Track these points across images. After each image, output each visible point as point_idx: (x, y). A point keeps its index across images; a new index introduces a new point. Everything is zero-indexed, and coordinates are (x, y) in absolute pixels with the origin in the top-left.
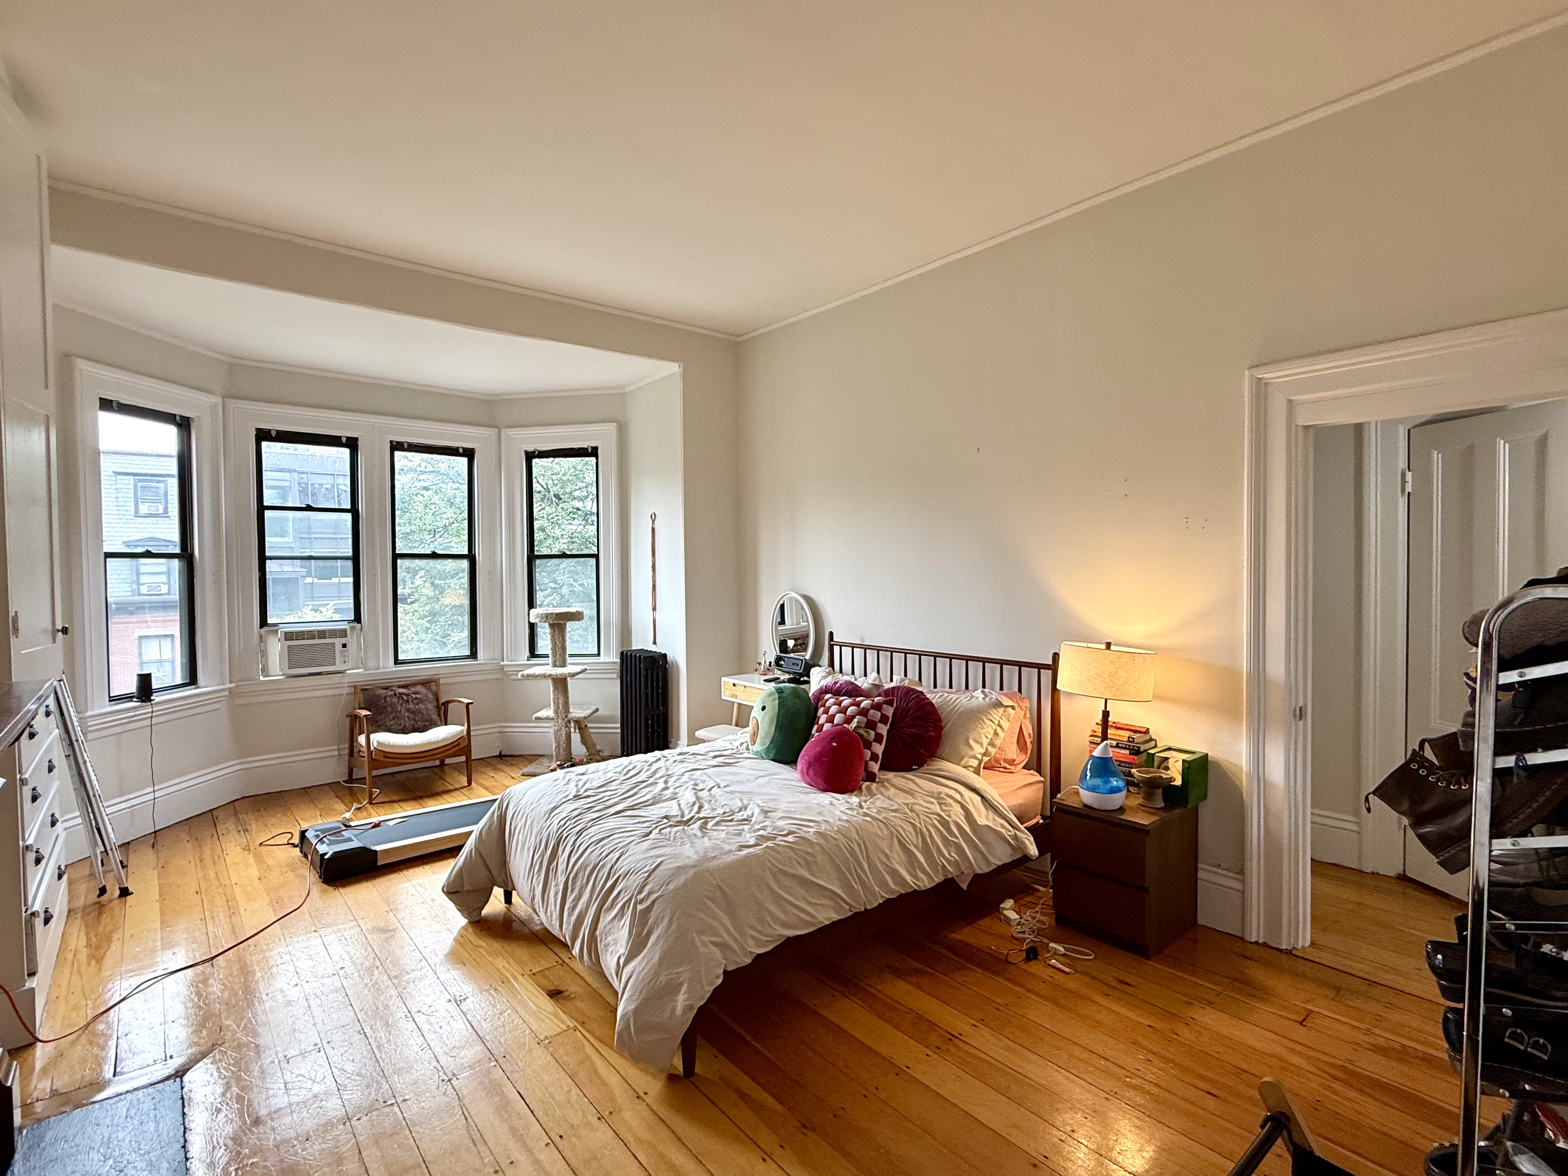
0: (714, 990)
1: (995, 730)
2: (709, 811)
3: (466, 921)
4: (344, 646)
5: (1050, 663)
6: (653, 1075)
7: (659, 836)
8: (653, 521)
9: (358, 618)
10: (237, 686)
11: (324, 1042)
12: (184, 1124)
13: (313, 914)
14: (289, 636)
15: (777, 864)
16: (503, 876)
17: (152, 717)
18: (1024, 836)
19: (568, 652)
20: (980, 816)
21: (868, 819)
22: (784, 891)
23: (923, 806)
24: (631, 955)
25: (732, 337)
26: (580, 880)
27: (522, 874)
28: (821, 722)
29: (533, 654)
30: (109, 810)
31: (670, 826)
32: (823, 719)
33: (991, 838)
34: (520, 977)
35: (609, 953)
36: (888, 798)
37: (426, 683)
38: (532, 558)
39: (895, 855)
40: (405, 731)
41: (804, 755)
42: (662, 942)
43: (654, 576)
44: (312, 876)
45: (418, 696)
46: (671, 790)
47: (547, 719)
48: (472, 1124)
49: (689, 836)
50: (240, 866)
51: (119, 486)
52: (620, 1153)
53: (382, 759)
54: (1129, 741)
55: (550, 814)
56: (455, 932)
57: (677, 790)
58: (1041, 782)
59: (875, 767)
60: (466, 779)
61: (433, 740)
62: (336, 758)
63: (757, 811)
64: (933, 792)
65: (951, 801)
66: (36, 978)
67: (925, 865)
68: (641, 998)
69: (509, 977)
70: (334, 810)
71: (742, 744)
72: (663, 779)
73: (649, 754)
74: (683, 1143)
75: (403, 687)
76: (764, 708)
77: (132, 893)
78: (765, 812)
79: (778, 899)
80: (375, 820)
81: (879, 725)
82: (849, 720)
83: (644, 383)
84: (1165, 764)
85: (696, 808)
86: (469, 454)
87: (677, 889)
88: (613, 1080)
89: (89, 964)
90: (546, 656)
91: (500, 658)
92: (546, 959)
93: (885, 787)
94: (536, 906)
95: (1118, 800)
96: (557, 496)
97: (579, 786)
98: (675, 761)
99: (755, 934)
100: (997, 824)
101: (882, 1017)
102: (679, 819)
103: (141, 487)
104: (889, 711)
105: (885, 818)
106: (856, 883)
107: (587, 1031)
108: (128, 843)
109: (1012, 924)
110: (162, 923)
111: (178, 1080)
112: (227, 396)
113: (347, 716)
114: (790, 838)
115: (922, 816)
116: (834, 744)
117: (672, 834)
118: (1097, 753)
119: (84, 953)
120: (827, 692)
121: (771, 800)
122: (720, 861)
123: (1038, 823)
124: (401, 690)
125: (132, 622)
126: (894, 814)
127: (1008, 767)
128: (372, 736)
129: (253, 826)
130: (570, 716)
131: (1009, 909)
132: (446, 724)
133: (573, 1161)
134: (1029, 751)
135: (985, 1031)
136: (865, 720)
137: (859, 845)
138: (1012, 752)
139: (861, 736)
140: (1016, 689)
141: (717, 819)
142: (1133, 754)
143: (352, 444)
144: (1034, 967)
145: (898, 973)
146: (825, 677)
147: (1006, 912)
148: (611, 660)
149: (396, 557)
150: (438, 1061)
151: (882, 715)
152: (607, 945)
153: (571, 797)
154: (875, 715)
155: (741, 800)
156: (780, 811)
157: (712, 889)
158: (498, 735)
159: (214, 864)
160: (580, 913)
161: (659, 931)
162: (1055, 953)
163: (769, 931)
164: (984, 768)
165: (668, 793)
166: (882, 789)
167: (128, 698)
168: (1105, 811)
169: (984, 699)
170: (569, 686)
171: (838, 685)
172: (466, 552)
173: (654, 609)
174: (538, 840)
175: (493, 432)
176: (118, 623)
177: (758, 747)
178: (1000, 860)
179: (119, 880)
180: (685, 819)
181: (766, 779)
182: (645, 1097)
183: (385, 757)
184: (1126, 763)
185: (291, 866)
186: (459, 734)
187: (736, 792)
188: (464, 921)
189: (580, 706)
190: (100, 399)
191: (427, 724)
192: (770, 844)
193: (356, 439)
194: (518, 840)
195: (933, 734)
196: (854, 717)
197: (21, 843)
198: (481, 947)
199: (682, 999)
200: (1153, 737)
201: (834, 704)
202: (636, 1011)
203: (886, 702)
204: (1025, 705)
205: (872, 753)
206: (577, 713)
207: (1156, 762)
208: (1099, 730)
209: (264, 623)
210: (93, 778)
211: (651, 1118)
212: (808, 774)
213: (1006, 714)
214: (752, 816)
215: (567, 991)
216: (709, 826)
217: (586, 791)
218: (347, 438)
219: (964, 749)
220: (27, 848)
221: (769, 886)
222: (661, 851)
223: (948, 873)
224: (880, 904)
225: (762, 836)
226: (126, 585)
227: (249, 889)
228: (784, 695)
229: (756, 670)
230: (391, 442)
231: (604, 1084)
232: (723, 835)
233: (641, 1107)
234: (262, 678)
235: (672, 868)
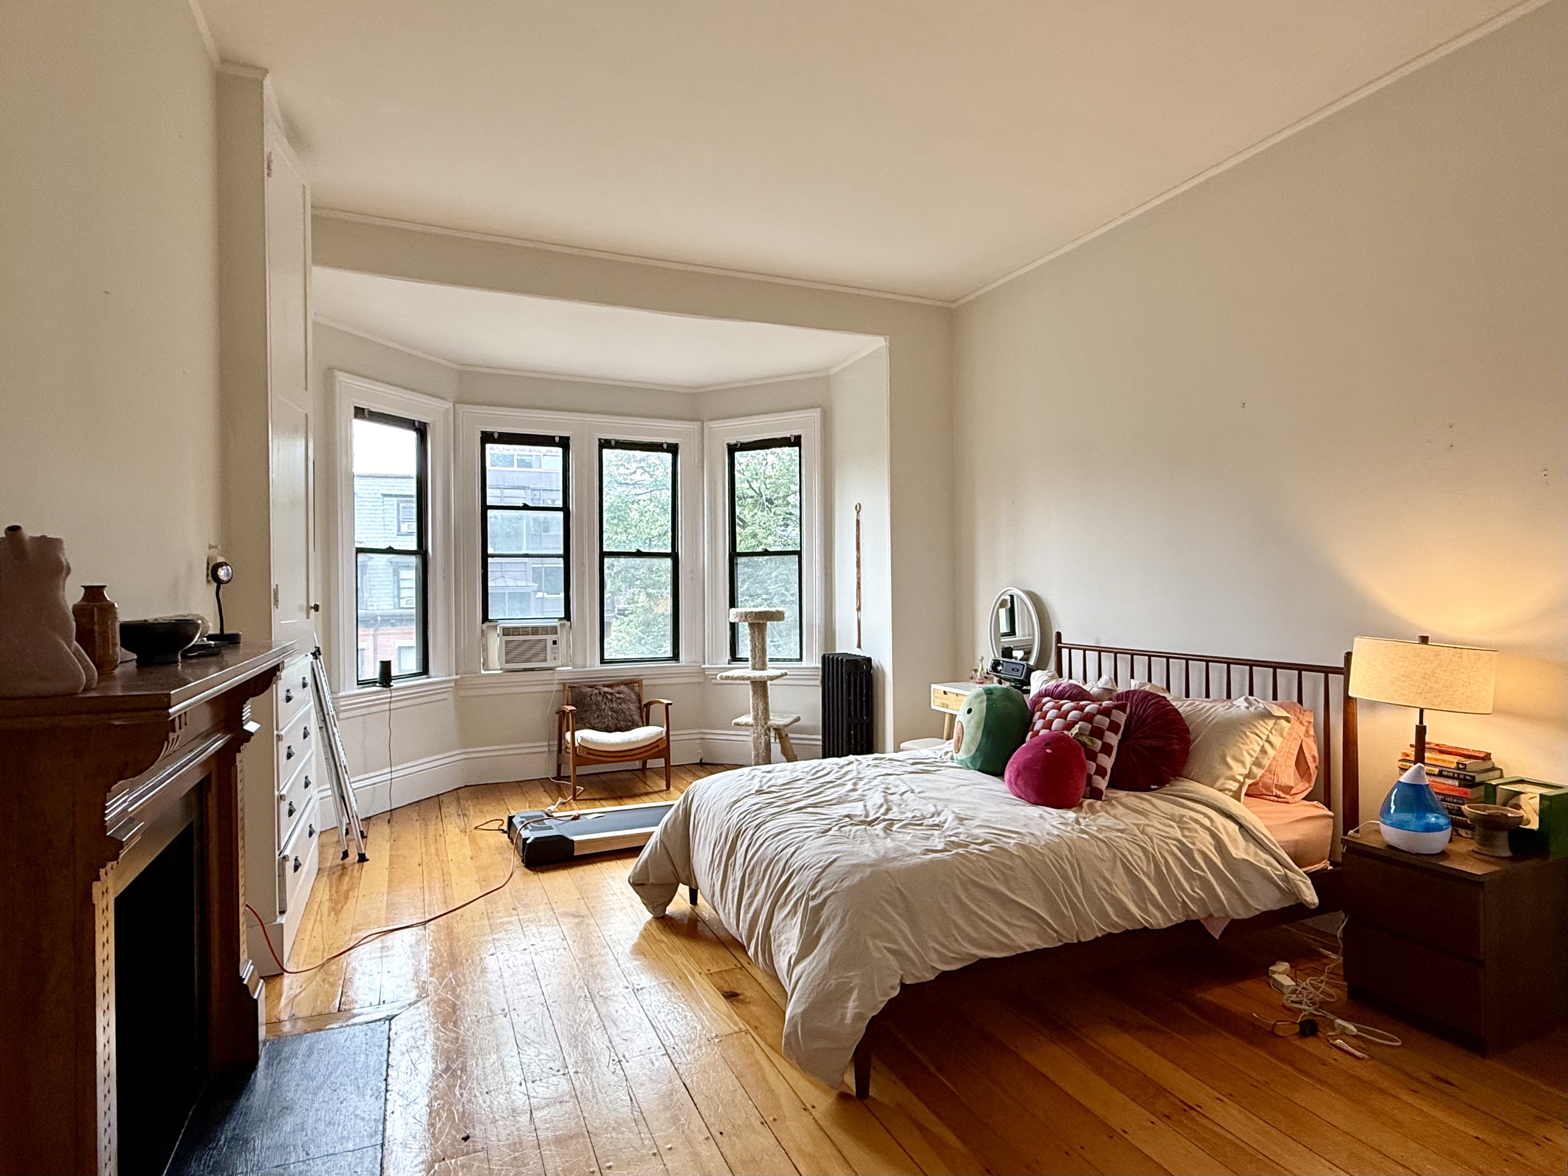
0: (890, 1001)
1: (1263, 747)
2: (896, 814)
3: (651, 916)
4: (555, 643)
5: (1342, 666)
6: (824, 1091)
7: (838, 833)
8: (858, 513)
9: (567, 617)
10: (462, 678)
11: (511, 1009)
12: (388, 1060)
13: (513, 893)
14: (506, 632)
15: (968, 874)
16: (688, 872)
17: (390, 702)
18: (1299, 878)
19: (768, 657)
20: (1237, 848)
21: (1085, 836)
22: (974, 903)
23: (1159, 829)
24: (802, 955)
25: (946, 305)
26: (757, 875)
27: (703, 870)
28: (1036, 728)
29: (734, 658)
30: (354, 786)
31: (852, 824)
32: (1039, 724)
33: (1250, 875)
34: (697, 975)
35: (781, 953)
36: (1115, 817)
37: (629, 683)
38: (734, 555)
39: (1118, 882)
40: (608, 730)
41: (1012, 763)
42: (832, 943)
43: (859, 572)
44: (516, 859)
45: (621, 696)
46: (860, 792)
47: (746, 725)
48: (636, 1105)
49: (870, 836)
50: (457, 844)
51: (386, 507)
52: (780, 1159)
53: (584, 755)
54: (1459, 769)
55: (731, 807)
56: (641, 928)
57: (865, 793)
58: (1329, 817)
59: (1102, 783)
60: (665, 783)
61: (634, 739)
62: (546, 755)
63: (951, 817)
64: (1173, 815)
65: (1197, 827)
66: (285, 916)
67: (1158, 897)
68: (810, 1000)
69: (687, 974)
70: (542, 803)
71: (947, 753)
72: (854, 781)
73: (843, 758)
74: (848, 1163)
75: (608, 686)
76: (970, 711)
77: (368, 860)
78: (961, 820)
79: (968, 913)
80: (574, 813)
81: (1107, 733)
82: (1069, 726)
83: (849, 362)
84: (1513, 801)
85: (883, 810)
86: (673, 449)
87: (851, 888)
88: (781, 1088)
89: (329, 916)
90: (747, 660)
91: (701, 660)
92: (724, 961)
93: (1113, 805)
94: (716, 904)
95: (1439, 840)
96: (770, 501)
97: (764, 782)
98: (868, 766)
99: (937, 947)
100: (1261, 859)
101: (1097, 1070)
102: (862, 818)
103: (403, 507)
104: (1121, 718)
105: (1106, 837)
106: (1066, 908)
107: (759, 1035)
108: (370, 818)
109: (1285, 990)
110: (389, 887)
111: (387, 1022)
112: (456, 402)
113: (557, 713)
114: (986, 848)
115: (1155, 840)
116: (1048, 751)
117: (852, 833)
118: (1405, 778)
119: (327, 904)
120: (1045, 696)
121: (969, 809)
122: (902, 863)
123: (1325, 869)
124: (606, 689)
125: (394, 634)
126: (1119, 834)
127: (1282, 795)
128: (577, 733)
129: (472, 812)
130: (770, 723)
131: (1281, 973)
132: (648, 725)
133: (731, 1160)
134: (1314, 779)
135: (1234, 1110)
136: (1090, 726)
137: (1072, 867)
138: (1288, 775)
139: (1084, 745)
140: (1295, 699)
141: (904, 822)
142: (1465, 786)
143: (564, 443)
144: (1310, 1045)
145: (1122, 1025)
146: (1047, 681)
147: (1276, 976)
148: (814, 665)
149: (603, 555)
150: (611, 1042)
151: (1112, 722)
152: (780, 946)
153: (753, 791)
154: (1103, 721)
155: (935, 806)
156: (978, 820)
157: (890, 891)
158: (698, 741)
159: (436, 841)
160: (756, 910)
161: (831, 930)
162: (1343, 1034)
163: (955, 946)
164: (1246, 795)
165: (855, 795)
166: (1108, 808)
167: (372, 683)
168: (1418, 854)
169: (1247, 708)
170: (769, 691)
171: (1060, 688)
172: (669, 550)
173: (859, 609)
174: (719, 833)
175: (695, 425)
176: (383, 634)
177: (962, 755)
178: (1265, 905)
179: (359, 847)
180: (869, 819)
181: (967, 788)
182: (812, 1110)
183: (588, 753)
184: (1454, 797)
185: (500, 850)
186: (657, 735)
187: (930, 798)
188: (650, 916)
189: (781, 714)
190: (355, 407)
191: (630, 724)
192: (961, 851)
193: (568, 438)
194: (700, 835)
195: (1177, 747)
196: (1075, 723)
197: (276, 793)
198: (663, 942)
199: (851, 1007)
200: (1497, 765)
201: (1053, 708)
202: (804, 1014)
203: (1116, 707)
204: (1308, 719)
205: (1098, 765)
206: (776, 720)
207: (1500, 798)
208: (1412, 752)
209: (485, 619)
210: (340, 749)
211: (818, 1133)
212: (1016, 784)
213: (1276, 727)
214: (945, 822)
215: (742, 994)
216: (895, 828)
217: (769, 787)
218: (560, 437)
219: (1220, 769)
220: (281, 797)
221: (956, 896)
222: (838, 848)
223: (1191, 913)
224: (1097, 938)
225: (953, 842)
226: (389, 599)
227: (462, 865)
228: (994, 696)
229: (972, 678)
230: (600, 440)
231: (771, 1091)
232: (909, 838)
233: (806, 1119)
234: (483, 672)
235: (847, 866)
